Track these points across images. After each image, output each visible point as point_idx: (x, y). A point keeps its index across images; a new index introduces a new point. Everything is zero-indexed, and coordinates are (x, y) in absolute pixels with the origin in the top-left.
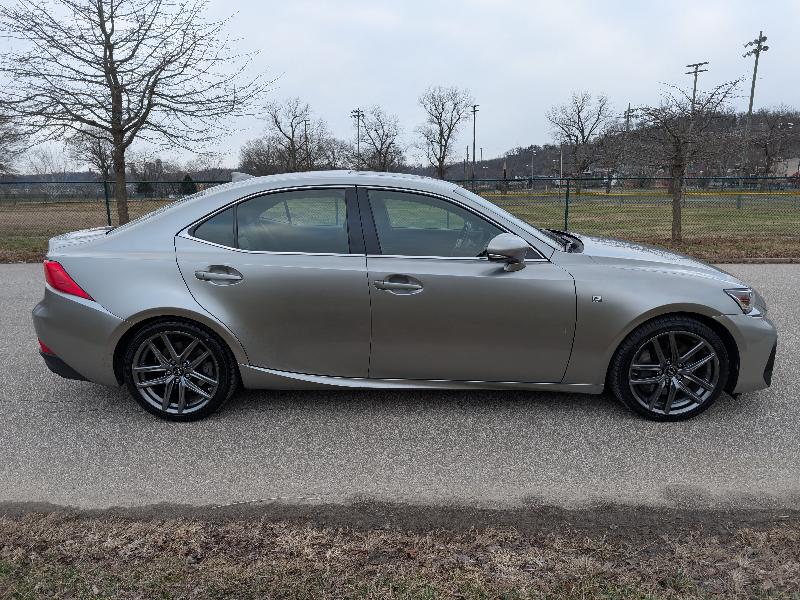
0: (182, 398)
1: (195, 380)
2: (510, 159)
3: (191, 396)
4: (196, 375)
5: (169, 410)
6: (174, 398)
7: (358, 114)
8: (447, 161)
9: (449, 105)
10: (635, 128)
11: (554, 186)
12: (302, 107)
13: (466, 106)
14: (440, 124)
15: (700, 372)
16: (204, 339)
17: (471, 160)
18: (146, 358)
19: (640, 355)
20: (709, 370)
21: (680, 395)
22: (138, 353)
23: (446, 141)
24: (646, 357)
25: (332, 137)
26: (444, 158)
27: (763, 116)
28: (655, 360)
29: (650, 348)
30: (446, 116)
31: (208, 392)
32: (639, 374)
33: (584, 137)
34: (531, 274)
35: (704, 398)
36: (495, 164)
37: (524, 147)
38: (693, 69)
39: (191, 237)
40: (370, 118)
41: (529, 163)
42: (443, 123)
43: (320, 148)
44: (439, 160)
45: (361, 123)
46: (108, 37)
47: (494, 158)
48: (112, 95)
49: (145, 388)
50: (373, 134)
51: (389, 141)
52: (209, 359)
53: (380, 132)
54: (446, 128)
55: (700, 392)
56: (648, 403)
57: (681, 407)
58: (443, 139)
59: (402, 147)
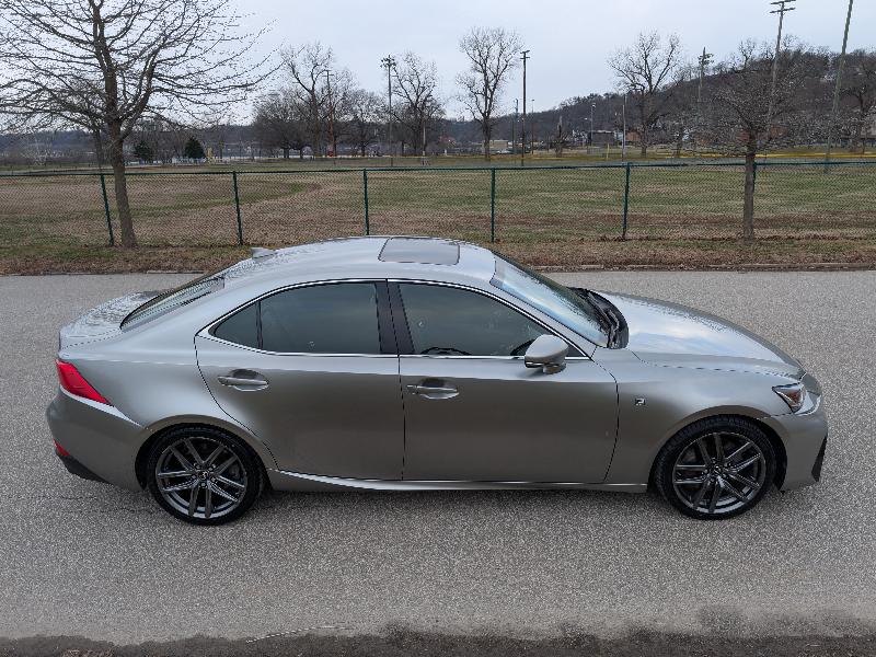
0: (209, 502)
1: (220, 484)
2: (566, 110)
3: (218, 500)
4: (223, 479)
5: (196, 515)
6: (201, 502)
7: (390, 63)
8: (492, 115)
9: (495, 50)
10: (711, 73)
11: (617, 143)
12: (323, 53)
13: (515, 50)
14: (485, 72)
15: (746, 472)
16: (229, 445)
17: (521, 111)
18: (169, 464)
19: (685, 454)
20: (756, 468)
21: (725, 494)
22: (161, 460)
23: (492, 93)
24: (692, 456)
25: (360, 88)
26: (489, 112)
27: (859, 57)
28: (699, 460)
29: (696, 448)
30: (492, 63)
31: (236, 497)
32: (683, 475)
33: (651, 86)
34: (571, 375)
35: (749, 497)
36: (549, 117)
37: (582, 97)
38: (778, 7)
39: (213, 338)
40: (402, 67)
41: (588, 115)
42: (488, 72)
43: (346, 103)
44: (483, 115)
45: (393, 73)
46: (97, 10)
47: (547, 109)
48: (105, 79)
49: (170, 493)
50: (406, 84)
51: (426, 93)
52: (236, 462)
53: (415, 82)
54: (491, 76)
55: (745, 490)
56: (693, 502)
57: (726, 505)
58: (489, 92)
59: (441, 100)
